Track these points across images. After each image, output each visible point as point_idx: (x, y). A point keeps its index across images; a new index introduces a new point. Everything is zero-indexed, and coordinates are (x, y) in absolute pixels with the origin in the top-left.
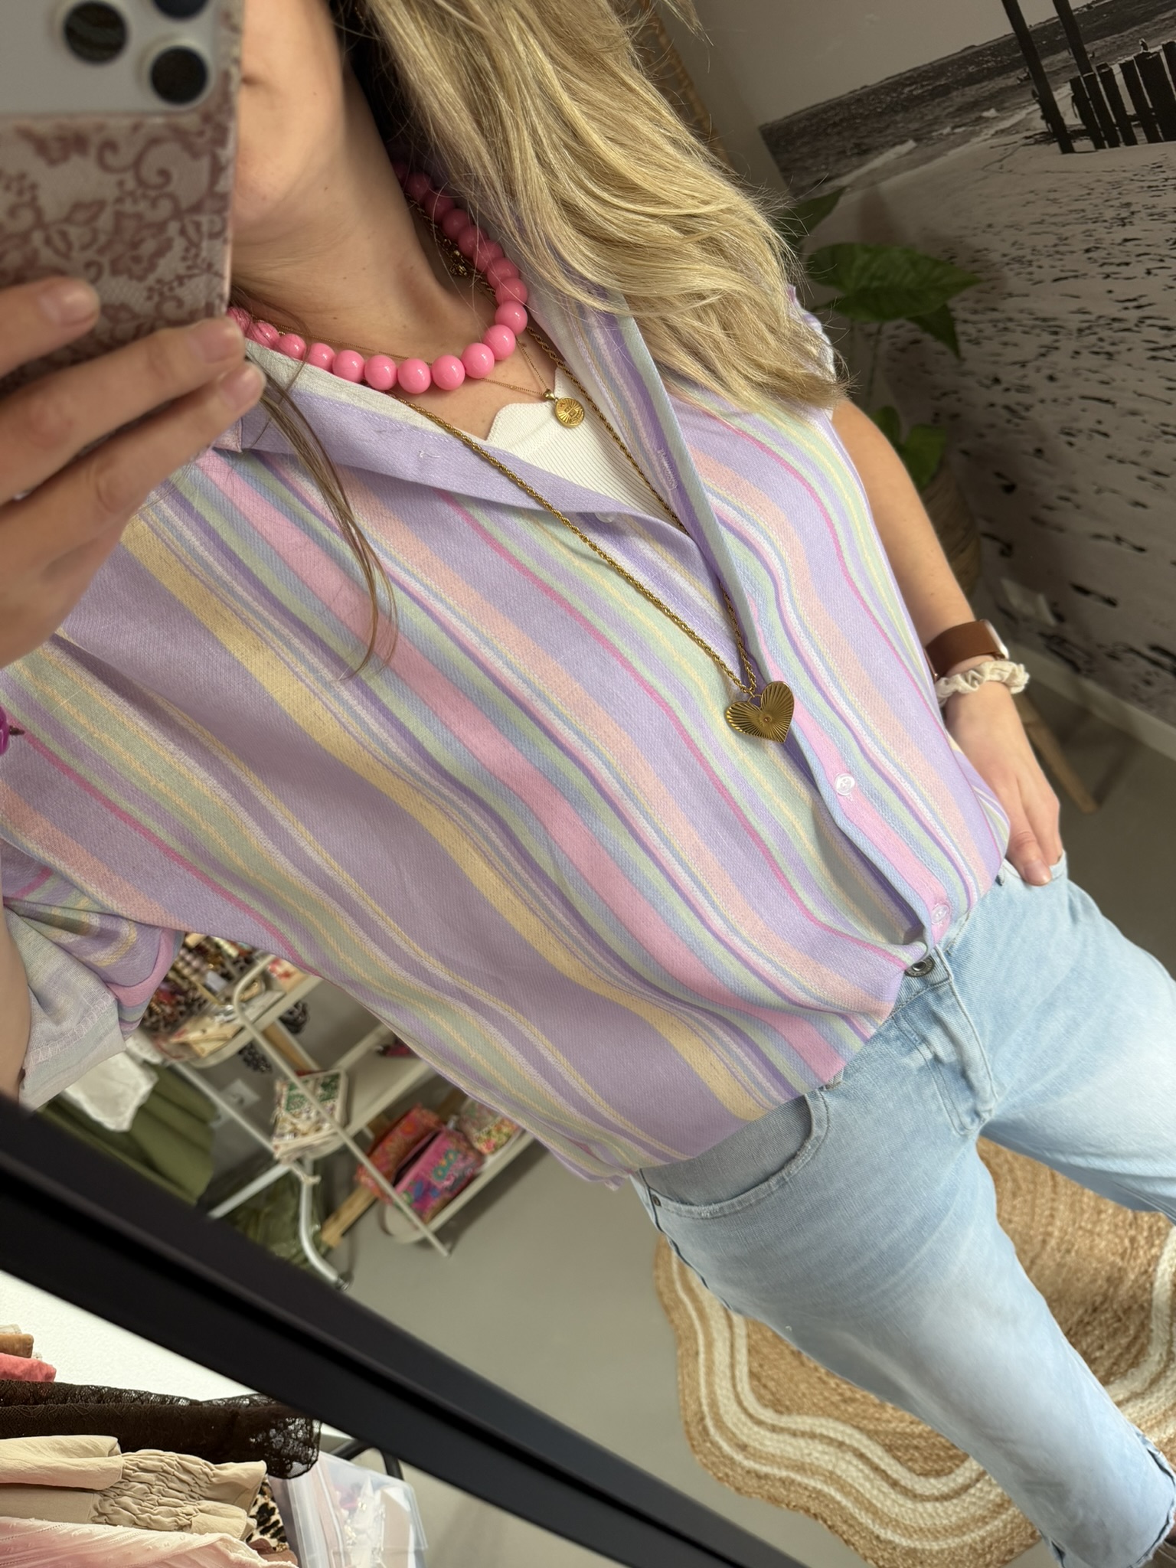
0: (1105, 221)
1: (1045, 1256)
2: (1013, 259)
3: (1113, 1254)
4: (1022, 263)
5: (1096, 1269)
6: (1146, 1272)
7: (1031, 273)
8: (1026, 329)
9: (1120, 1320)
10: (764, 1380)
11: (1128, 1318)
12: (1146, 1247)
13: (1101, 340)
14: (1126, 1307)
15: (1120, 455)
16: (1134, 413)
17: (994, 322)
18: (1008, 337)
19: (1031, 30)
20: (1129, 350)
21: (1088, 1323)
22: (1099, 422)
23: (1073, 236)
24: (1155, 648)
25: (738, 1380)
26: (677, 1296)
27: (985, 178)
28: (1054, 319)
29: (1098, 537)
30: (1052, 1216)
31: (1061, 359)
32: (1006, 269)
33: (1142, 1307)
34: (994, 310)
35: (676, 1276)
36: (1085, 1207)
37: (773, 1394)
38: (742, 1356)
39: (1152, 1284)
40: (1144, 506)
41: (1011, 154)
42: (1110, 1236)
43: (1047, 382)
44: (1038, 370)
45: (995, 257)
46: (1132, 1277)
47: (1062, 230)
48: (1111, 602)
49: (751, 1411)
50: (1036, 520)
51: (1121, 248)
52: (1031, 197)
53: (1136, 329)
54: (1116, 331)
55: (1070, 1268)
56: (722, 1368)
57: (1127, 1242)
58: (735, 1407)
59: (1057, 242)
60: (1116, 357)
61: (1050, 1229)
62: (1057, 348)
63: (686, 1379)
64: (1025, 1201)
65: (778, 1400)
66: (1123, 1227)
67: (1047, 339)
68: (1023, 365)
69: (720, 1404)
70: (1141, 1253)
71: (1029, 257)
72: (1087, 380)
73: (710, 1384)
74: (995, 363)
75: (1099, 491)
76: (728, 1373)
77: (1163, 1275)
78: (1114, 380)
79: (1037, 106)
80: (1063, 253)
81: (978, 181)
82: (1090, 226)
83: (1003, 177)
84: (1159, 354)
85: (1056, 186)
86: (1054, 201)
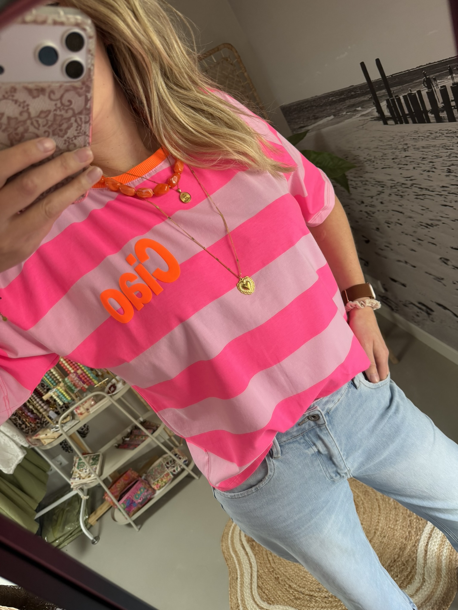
0: (399, 149)
1: (375, 539)
2: (368, 160)
3: (402, 538)
4: (371, 161)
5: (395, 544)
6: (415, 545)
7: (374, 165)
8: (373, 185)
9: (404, 565)
10: (263, 591)
11: (408, 564)
12: (415, 536)
13: (398, 190)
14: (407, 560)
15: (406, 232)
16: (411, 217)
17: (362, 181)
18: (366, 187)
19: (372, 82)
20: (408, 195)
21: (392, 566)
22: (399, 220)
23: (388, 153)
24: (420, 303)
25: (253, 590)
26: (230, 554)
27: (357, 131)
28: (383, 182)
29: (399, 261)
30: (378, 522)
31: (385, 196)
32: (365, 163)
33: (413, 560)
34: (361, 177)
35: (230, 546)
36: (391, 519)
37: (267, 595)
38: (255, 579)
39: (417, 550)
40: (415, 251)
41: (365, 124)
42: (401, 531)
43: (380, 204)
44: (377, 199)
45: (361, 158)
46: (409, 547)
47: (384, 151)
48: (404, 285)
49: (258, 603)
50: (377, 253)
51: (404, 159)
52: (373, 139)
53: (410, 188)
54: (404, 188)
55: (385, 544)
56: (247, 585)
57: (407, 533)
58: (252, 601)
59: (382, 155)
60: (404, 197)
61: (377, 527)
62: (383, 192)
63: (232, 589)
64: (368, 516)
65: (269, 598)
66: (406, 527)
67: (380, 189)
68: (372, 197)
69: (246, 600)
70: (413, 538)
71: (373, 160)
72: (394, 204)
73: (242, 591)
74: (362, 196)
75: (399, 245)
76: (250, 587)
77: (421, 547)
78: (403, 205)
79: (375, 108)
80: (385, 159)
81: (354, 132)
82: (394, 151)
83: (364, 131)
84: (419, 197)
85: (382, 136)
86: (381, 141)
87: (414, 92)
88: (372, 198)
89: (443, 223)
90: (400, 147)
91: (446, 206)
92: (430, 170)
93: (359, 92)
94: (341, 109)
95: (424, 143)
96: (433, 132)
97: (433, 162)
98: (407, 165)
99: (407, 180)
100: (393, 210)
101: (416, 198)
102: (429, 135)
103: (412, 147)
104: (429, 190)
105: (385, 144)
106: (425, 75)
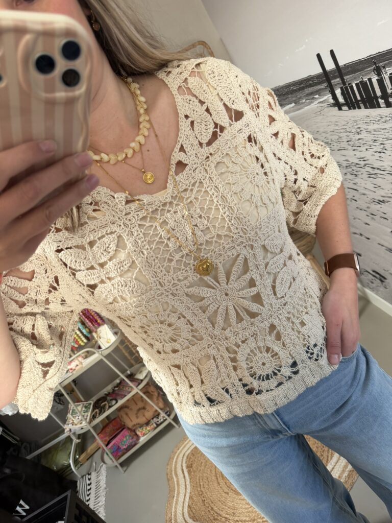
0: (353, 132)
13: (353, 170)
15: (361, 207)
16: (364, 194)
20: (362, 174)
22: (354, 196)
23: (343, 136)
25: (184, 508)
27: (316, 116)
29: (355, 233)
37: (193, 514)
38: (187, 499)
40: (369, 225)
41: (323, 110)
47: (341, 135)
48: (360, 255)
49: (186, 519)
52: (330, 124)
53: (363, 167)
54: (357, 168)
56: (180, 503)
59: (338, 138)
60: (358, 176)
65: (195, 516)
71: (330, 142)
72: (349, 183)
75: (354, 219)
76: (182, 505)
78: (357, 183)
79: (330, 95)
80: (340, 142)
81: (313, 117)
82: (348, 134)
83: (321, 117)
84: (371, 176)
85: (337, 120)
86: (337, 125)
87: (365, 79)
90: (354, 130)
92: (382, 151)
93: (316, 81)
94: (301, 97)
95: (375, 127)
96: (383, 117)
97: (384, 144)
98: (360, 147)
99: (360, 161)
100: (349, 188)
101: (369, 177)
102: (380, 119)
103: (364, 131)
104: (380, 170)
105: (340, 128)
106: (375, 64)
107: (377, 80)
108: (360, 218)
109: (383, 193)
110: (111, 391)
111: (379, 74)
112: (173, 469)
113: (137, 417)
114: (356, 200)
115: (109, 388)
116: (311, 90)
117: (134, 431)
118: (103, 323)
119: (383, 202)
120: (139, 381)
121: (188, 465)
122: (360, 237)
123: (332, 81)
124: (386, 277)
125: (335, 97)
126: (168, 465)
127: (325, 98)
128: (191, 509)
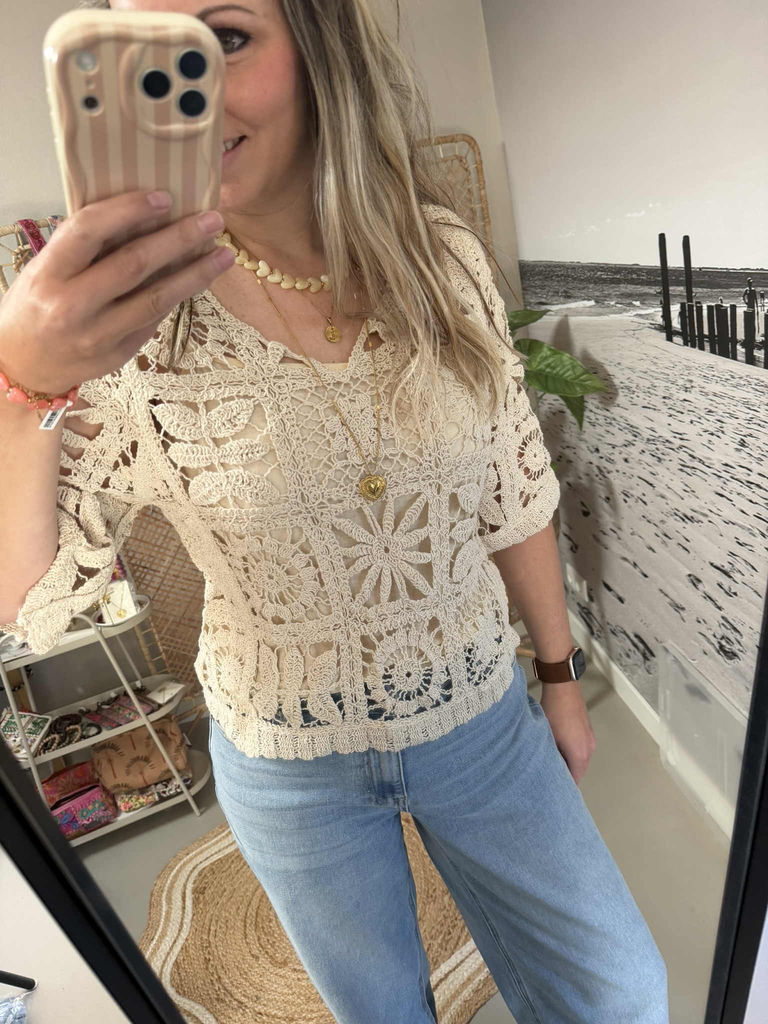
0: (678, 385)
2: (626, 386)
4: (630, 391)
7: (632, 398)
8: (621, 428)
13: (657, 449)
15: (650, 518)
16: (663, 497)
17: (606, 417)
18: (610, 428)
22: (644, 495)
23: (659, 386)
24: (637, 637)
26: (161, 900)
27: (625, 337)
28: (637, 428)
31: (634, 451)
32: (620, 390)
34: (607, 410)
38: (177, 950)
40: (654, 551)
41: (640, 330)
43: (623, 461)
44: (621, 453)
45: (616, 382)
47: (656, 382)
48: (621, 600)
50: (595, 537)
51: (680, 402)
52: (644, 357)
53: (677, 450)
54: (666, 448)
59: (650, 386)
60: (662, 462)
62: (634, 445)
67: (630, 438)
71: (635, 389)
72: (644, 468)
74: (600, 440)
75: (632, 534)
78: (658, 474)
79: (661, 309)
80: (651, 394)
81: (620, 336)
82: (669, 385)
83: (634, 340)
84: (685, 469)
85: (658, 356)
86: (655, 364)
87: (727, 304)
88: (614, 448)
89: (710, 522)
90: (681, 382)
91: (722, 495)
92: (716, 433)
94: (609, 294)
95: (718, 388)
96: (735, 376)
97: (723, 422)
98: (682, 413)
99: (675, 437)
100: (640, 478)
101: (681, 470)
102: (729, 377)
103: (697, 389)
104: (703, 463)
105: (658, 371)
106: (750, 285)
107: (745, 312)
108: (643, 536)
109: (695, 504)
110: (94, 708)
111: (751, 304)
112: (166, 888)
113: (128, 773)
114: (645, 503)
115: (91, 702)
116: (631, 288)
117: (113, 797)
118: (122, 576)
119: (691, 519)
120: (155, 706)
121: (197, 887)
122: (632, 568)
123: (671, 288)
124: (655, 653)
125: (667, 315)
126: (158, 878)
127: (651, 311)
128: (178, 969)
